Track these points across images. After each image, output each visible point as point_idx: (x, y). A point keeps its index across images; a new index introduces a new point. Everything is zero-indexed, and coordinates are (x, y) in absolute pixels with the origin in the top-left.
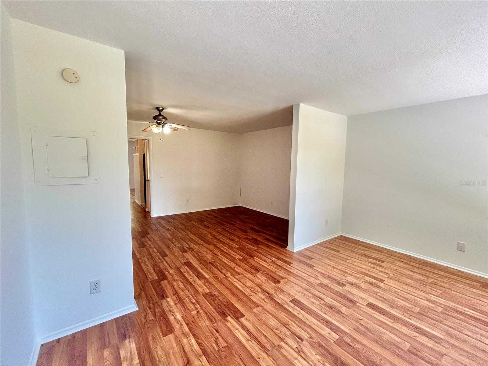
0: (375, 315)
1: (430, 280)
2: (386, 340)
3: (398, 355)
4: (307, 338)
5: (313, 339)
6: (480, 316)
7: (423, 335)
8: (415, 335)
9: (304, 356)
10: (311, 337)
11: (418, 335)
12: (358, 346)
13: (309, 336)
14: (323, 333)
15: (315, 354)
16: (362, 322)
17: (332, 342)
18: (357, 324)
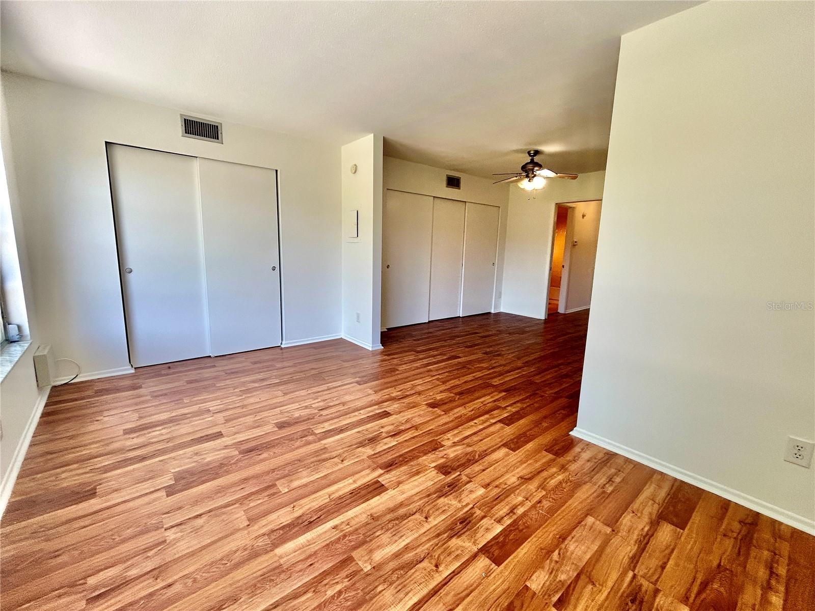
2: (299, 471)
3: (273, 470)
7: (293, 521)
8: (296, 509)
11: (297, 514)
12: (298, 443)
15: (301, 414)
16: (336, 460)
17: (311, 427)
18: (334, 454)
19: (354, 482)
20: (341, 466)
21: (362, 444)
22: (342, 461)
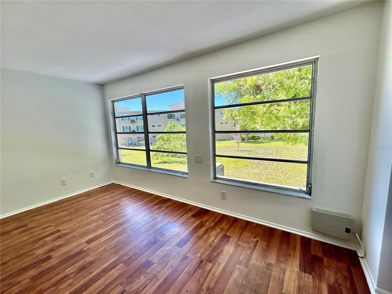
0: (101, 241)
1: (72, 210)
4: (122, 287)
5: (123, 282)
6: (112, 204)
9: (142, 288)
10: (121, 284)
13: (119, 286)
14: (116, 274)
15: (139, 280)
16: (108, 249)
17: (126, 268)
18: (110, 251)
19: (100, 241)
20: (105, 246)
21: (92, 263)
22: (105, 249)
